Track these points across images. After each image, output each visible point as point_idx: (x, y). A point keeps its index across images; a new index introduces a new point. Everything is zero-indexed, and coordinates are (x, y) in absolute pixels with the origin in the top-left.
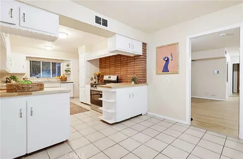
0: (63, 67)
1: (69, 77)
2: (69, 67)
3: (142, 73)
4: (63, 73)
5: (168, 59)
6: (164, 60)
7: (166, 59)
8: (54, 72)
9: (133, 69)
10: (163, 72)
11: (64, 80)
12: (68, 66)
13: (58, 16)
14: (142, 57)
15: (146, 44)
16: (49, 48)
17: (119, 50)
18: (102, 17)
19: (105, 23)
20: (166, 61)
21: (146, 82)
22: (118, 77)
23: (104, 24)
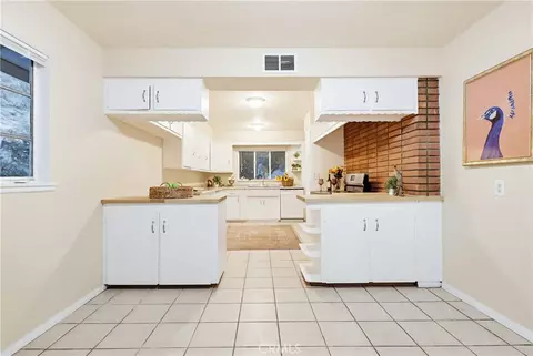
0: (290, 159)
1: (299, 178)
2: (299, 158)
3: (417, 166)
4: (289, 169)
5: (500, 115)
6: (487, 118)
7: (493, 116)
8: (274, 169)
9: (399, 155)
10: (482, 159)
11: (288, 184)
12: (296, 156)
13: (200, 81)
14: (417, 119)
15: (435, 80)
16: (258, 128)
17: (330, 113)
18: (279, 53)
19: (289, 63)
20: (493, 121)
21: (438, 190)
22: (366, 177)
23: (285, 67)
